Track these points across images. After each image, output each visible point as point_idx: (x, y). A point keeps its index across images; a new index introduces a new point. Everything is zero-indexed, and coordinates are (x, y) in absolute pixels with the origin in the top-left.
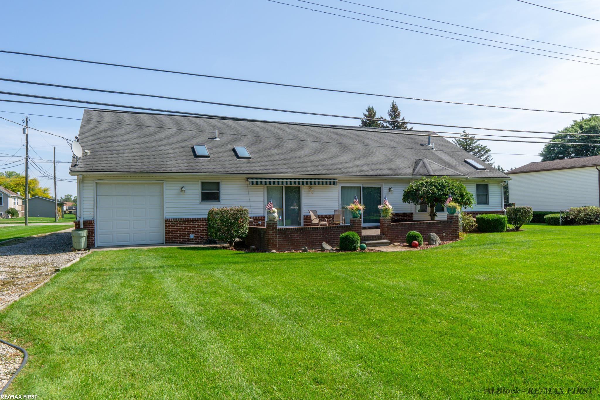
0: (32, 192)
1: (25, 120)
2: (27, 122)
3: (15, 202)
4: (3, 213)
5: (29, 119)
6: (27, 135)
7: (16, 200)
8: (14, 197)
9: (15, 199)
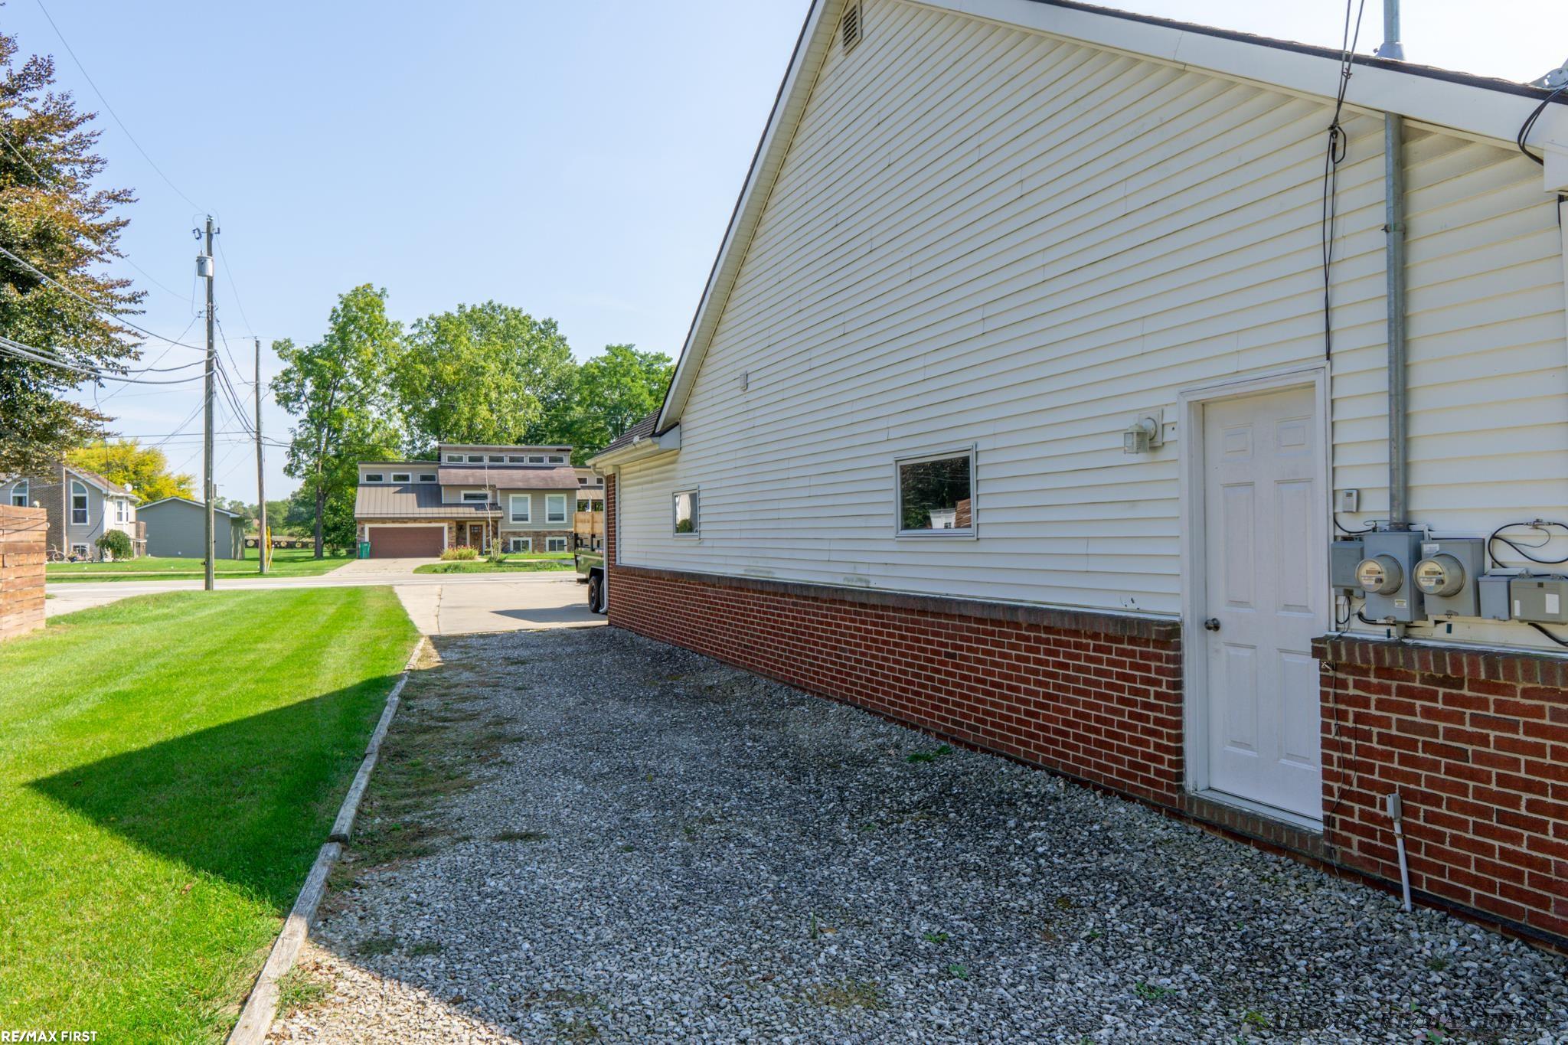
0: (147, 487)
1: (204, 229)
2: (210, 236)
3: (120, 514)
4: (88, 546)
5: (215, 226)
6: (210, 281)
7: (124, 505)
8: (117, 497)
9: (120, 504)
